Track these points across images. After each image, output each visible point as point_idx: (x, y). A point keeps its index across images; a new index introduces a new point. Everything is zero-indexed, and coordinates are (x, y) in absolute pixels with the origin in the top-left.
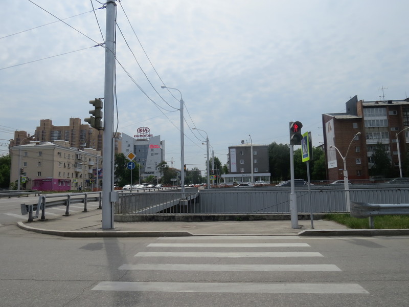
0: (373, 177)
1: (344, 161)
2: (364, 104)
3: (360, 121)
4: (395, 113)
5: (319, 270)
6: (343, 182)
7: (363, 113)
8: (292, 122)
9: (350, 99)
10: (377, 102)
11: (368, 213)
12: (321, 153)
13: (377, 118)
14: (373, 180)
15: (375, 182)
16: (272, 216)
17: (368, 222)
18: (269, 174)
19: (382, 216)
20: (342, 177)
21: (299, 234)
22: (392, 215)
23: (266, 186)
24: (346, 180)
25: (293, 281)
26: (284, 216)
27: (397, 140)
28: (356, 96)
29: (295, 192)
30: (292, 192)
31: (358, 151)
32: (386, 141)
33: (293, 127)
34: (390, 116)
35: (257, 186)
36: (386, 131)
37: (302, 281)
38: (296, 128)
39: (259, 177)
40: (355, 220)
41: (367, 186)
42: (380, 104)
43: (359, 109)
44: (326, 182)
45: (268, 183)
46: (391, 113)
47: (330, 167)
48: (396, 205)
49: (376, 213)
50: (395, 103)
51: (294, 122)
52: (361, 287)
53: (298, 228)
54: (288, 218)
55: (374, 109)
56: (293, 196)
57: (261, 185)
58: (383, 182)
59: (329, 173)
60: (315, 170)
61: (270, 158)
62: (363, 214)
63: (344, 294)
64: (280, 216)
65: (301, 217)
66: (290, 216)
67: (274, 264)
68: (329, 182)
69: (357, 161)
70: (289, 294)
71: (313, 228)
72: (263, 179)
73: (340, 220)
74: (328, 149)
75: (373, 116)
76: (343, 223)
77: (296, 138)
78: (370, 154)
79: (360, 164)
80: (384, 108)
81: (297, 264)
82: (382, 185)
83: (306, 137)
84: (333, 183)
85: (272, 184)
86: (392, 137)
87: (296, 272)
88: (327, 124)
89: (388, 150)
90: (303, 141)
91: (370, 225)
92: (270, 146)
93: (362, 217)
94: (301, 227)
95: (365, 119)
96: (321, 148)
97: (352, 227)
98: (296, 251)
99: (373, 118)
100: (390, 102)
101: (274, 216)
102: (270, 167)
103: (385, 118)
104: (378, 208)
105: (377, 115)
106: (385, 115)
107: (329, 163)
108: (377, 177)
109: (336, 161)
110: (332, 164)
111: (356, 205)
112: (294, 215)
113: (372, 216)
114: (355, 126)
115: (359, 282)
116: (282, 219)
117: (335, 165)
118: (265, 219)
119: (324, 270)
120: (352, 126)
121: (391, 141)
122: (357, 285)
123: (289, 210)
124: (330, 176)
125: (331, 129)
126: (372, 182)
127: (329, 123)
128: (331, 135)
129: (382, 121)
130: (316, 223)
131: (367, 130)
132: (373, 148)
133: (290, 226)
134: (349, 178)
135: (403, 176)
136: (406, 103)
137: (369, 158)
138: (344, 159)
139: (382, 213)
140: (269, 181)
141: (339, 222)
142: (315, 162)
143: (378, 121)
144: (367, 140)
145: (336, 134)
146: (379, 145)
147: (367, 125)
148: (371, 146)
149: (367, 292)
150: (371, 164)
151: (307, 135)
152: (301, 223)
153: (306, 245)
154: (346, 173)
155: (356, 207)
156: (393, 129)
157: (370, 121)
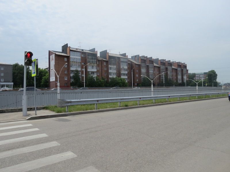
0: (72, 87)
1: (58, 78)
2: (71, 49)
3: (68, 57)
4: (84, 56)
5: (36, 138)
6: (57, 89)
7: (70, 53)
8: (27, 52)
9: (64, 45)
10: (77, 49)
11: (66, 105)
12: (47, 72)
13: (76, 57)
14: (72, 88)
15: (73, 89)
16: (10, 109)
17: (66, 109)
18: (12, 83)
19: (72, 106)
20: (56, 86)
21: (27, 119)
22: (77, 105)
23: (10, 91)
24: (58, 88)
25: (18, 148)
26: (19, 109)
27: (84, 69)
28: (67, 44)
29: (26, 94)
30: (24, 94)
31: (66, 73)
32: (79, 69)
33: (27, 55)
34: (82, 57)
35: (3, 91)
36: (80, 64)
37: (24, 146)
38: (29, 56)
39: (4, 85)
40: (59, 109)
41: (69, 91)
42: (78, 50)
43: (68, 51)
44: (48, 89)
45: (12, 89)
46: (83, 56)
47: (51, 80)
48: (79, 100)
49: (69, 104)
50: (84, 51)
51: (28, 52)
52: (57, 143)
53: (27, 116)
54: (21, 110)
55: (75, 52)
56: (24, 97)
57: (6, 90)
58: (76, 89)
59: (51, 84)
60: (43, 82)
61: (14, 73)
62: (63, 105)
63: (47, 148)
64: (15, 109)
65: (30, 109)
66: (22, 109)
67: (6, 140)
68: (50, 89)
69: (65, 78)
70: (14, 156)
71: (36, 115)
72: (7, 86)
73: (52, 109)
74: (51, 70)
75: (74, 56)
76: (54, 111)
77: (28, 62)
78: (72, 75)
79: (67, 80)
80: (80, 53)
81: (22, 137)
82: (76, 91)
83: (35, 62)
84: (52, 90)
85: (14, 90)
86: (82, 68)
87: (21, 142)
88: (51, 56)
89: (80, 73)
90: (33, 64)
91: (66, 110)
92: (14, 65)
93: (63, 107)
94: (29, 115)
95: (71, 56)
96: (47, 70)
97: (58, 112)
98: (23, 129)
99: (74, 57)
100: (83, 50)
101: (12, 110)
102: (13, 78)
103: (80, 58)
104: (71, 102)
105: (76, 56)
106: (80, 56)
107: (51, 78)
108: (74, 86)
109: (54, 78)
110: (52, 79)
111: (60, 101)
112: (25, 108)
113: (67, 106)
114: (66, 59)
115: (56, 140)
116: (17, 111)
117: (54, 80)
118: (5, 112)
119: (38, 138)
120: (64, 59)
121: (81, 69)
122: (55, 142)
123: (22, 106)
124: (51, 86)
125: (53, 60)
126: (72, 89)
127: (52, 56)
128: (53, 63)
129: (78, 59)
130: (38, 112)
131: (71, 63)
132: (73, 72)
133: (22, 115)
134: (60, 87)
135: (85, 87)
136: (89, 52)
137: (71, 77)
138: (58, 76)
139: (72, 104)
140: (12, 88)
141: (52, 110)
142: (43, 77)
143: (76, 58)
144: (71, 68)
145: (55, 62)
146: (77, 71)
147: (71, 60)
148: (73, 71)
149: (59, 145)
150: (72, 80)
151: (35, 61)
152: (29, 112)
153: (31, 125)
154: (58, 84)
155: (60, 102)
156: (83, 64)
157: (73, 58)
